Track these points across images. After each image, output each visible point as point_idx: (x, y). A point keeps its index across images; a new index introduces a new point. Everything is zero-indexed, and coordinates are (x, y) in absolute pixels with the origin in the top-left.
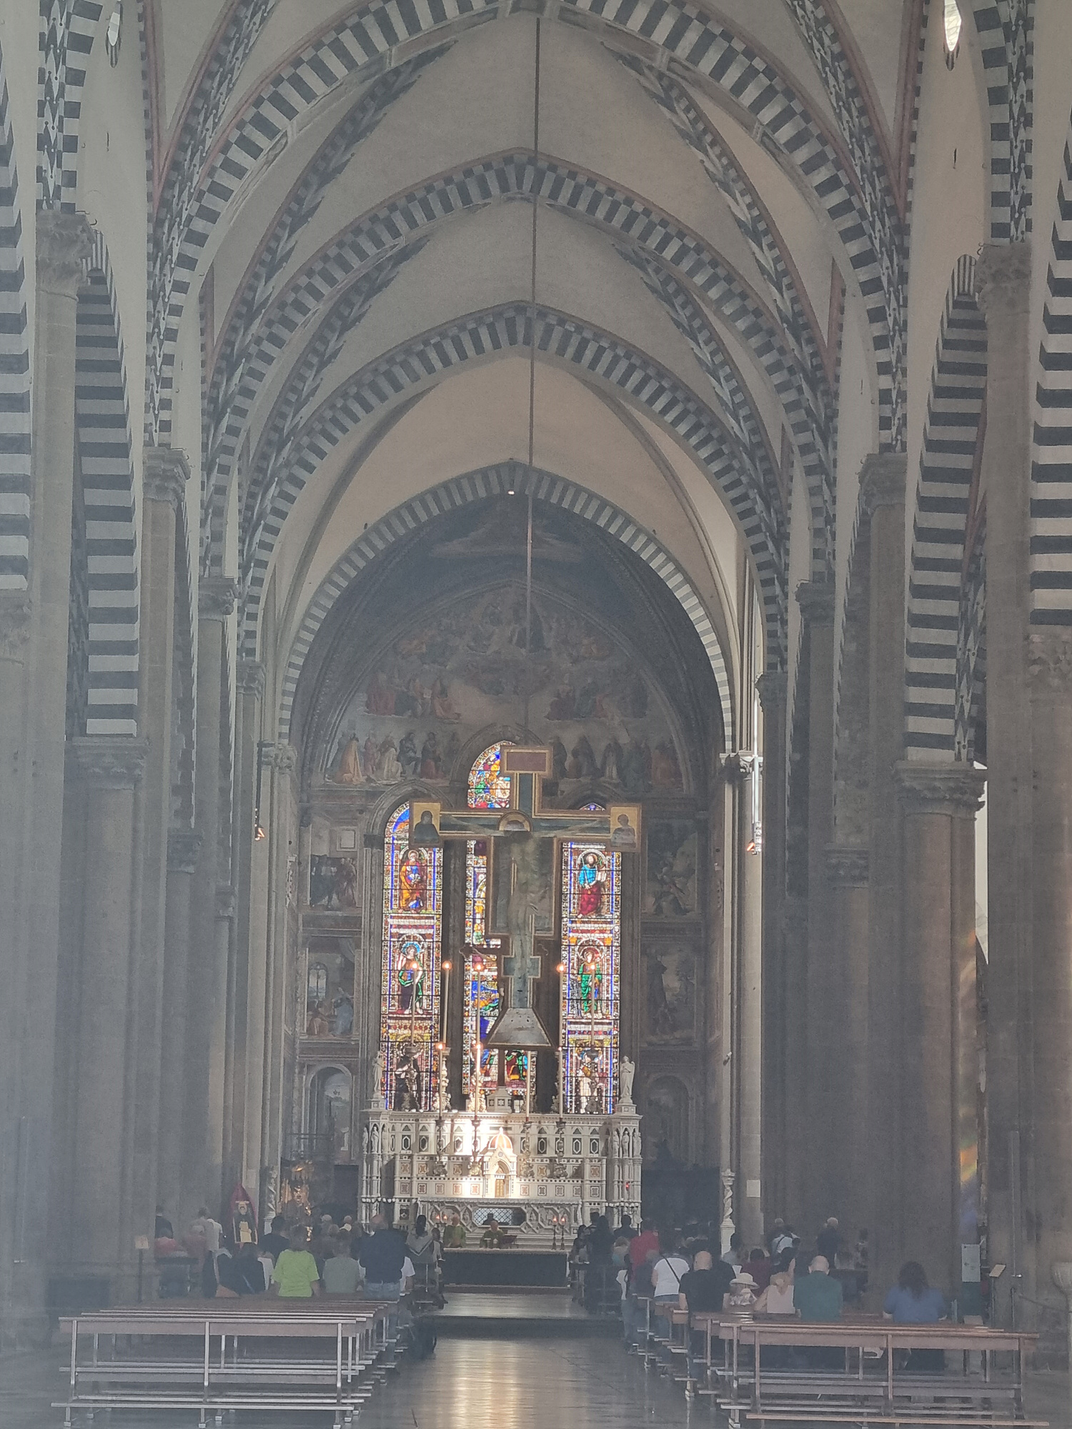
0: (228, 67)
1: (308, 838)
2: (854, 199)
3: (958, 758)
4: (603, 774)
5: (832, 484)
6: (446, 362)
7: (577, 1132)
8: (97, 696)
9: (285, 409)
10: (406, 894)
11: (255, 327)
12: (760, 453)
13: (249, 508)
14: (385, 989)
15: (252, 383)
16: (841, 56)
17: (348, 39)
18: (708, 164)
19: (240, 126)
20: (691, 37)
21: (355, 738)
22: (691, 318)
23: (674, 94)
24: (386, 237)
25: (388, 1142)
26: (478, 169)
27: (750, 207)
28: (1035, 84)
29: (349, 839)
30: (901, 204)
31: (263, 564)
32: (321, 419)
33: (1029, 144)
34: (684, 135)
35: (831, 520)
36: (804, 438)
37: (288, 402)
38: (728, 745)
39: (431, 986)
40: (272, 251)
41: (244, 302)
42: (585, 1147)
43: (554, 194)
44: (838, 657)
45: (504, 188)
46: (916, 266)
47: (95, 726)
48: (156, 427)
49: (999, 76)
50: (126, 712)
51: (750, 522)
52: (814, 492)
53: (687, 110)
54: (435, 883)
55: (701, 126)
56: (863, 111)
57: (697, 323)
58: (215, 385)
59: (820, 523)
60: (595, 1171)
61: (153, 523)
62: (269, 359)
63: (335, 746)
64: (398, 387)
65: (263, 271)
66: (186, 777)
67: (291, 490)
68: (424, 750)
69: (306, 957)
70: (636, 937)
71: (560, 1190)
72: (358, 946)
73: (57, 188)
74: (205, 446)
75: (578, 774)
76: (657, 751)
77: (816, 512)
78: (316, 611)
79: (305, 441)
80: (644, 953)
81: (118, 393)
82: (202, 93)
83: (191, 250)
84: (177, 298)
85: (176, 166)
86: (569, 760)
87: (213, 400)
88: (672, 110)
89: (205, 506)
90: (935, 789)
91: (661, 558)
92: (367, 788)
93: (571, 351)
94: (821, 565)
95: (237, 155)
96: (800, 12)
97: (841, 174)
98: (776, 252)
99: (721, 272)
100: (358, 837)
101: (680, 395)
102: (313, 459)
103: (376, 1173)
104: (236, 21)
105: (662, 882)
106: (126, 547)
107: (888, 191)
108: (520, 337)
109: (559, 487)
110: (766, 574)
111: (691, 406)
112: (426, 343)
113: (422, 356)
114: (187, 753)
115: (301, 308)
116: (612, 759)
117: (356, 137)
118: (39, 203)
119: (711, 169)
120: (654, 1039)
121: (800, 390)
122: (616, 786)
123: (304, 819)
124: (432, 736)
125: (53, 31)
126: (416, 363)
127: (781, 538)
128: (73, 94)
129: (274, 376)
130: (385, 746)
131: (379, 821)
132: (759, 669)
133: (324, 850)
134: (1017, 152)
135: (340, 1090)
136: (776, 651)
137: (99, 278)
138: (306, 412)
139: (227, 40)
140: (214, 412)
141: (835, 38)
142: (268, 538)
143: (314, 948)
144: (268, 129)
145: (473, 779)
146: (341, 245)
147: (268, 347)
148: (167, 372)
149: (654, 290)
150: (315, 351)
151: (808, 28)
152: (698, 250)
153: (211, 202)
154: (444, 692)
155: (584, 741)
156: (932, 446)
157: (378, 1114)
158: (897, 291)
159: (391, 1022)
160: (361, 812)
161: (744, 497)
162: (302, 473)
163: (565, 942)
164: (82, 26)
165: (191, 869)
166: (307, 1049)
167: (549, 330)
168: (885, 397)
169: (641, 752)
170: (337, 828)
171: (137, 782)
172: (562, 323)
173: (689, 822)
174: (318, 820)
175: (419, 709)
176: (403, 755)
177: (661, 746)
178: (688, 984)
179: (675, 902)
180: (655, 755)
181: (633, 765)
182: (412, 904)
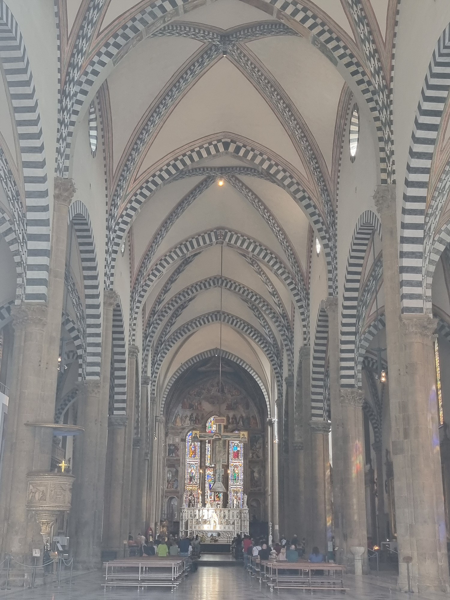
0: (149, 257)
1: (167, 440)
2: (296, 287)
3: (324, 420)
4: (239, 423)
5: (293, 353)
6: (201, 324)
7: (233, 513)
8: (116, 405)
9: (162, 336)
10: (191, 453)
11: (155, 317)
12: (275, 346)
13: (154, 359)
14: (186, 477)
15: (155, 330)
16: (293, 254)
17: (178, 250)
18: (262, 278)
19: (152, 270)
20: (258, 250)
21: (179, 415)
22: (259, 314)
23: (254, 263)
24: (186, 296)
25: (186, 516)
26: (208, 280)
27: (272, 288)
28: (338, 261)
29: (177, 440)
30: (307, 288)
31: (157, 373)
32: (171, 338)
33: (337, 274)
34: (257, 272)
35: (292, 362)
36: (286, 342)
37: (163, 334)
38: (269, 416)
39: (197, 476)
40: (160, 299)
41: (153, 311)
42: (235, 517)
43: (226, 286)
44: (295, 395)
45: (214, 284)
46: (311, 302)
47: (115, 412)
48: (131, 340)
49: (329, 259)
50: (123, 409)
51: (273, 362)
52: (289, 355)
53: (257, 266)
54: (198, 450)
55: (260, 270)
56: (298, 267)
57: (260, 315)
58: (146, 330)
59: (290, 363)
60: (237, 523)
61: (130, 364)
62: (158, 324)
63: (174, 417)
64: (189, 331)
65: (157, 304)
66: (138, 425)
67: (164, 355)
68: (196, 418)
69: (167, 469)
70: (247, 464)
71: (229, 528)
72: (180, 466)
73: (109, 285)
74: (143, 345)
75: (233, 424)
77: (289, 360)
78: (169, 384)
79: (167, 343)
80: (249, 467)
81: (122, 333)
82: (143, 263)
83: (140, 299)
84: (137, 310)
85: (137, 279)
86: (231, 420)
87: (145, 334)
88: (254, 266)
89: (143, 359)
90: (318, 427)
91: (252, 371)
92: (182, 427)
93: (230, 322)
94: (290, 373)
95: (152, 277)
96: (283, 244)
97: (293, 281)
98: (278, 299)
99: (266, 303)
100: (180, 439)
101: (256, 332)
102: (169, 348)
103: (183, 523)
104: (152, 246)
105: (253, 450)
106: (124, 369)
107: (304, 285)
108: (218, 319)
109: (228, 354)
110: (278, 375)
111: (259, 335)
112: (196, 320)
113: (195, 323)
114: (138, 419)
115: (167, 312)
116: (241, 420)
117: (180, 273)
118: (104, 289)
119: (263, 280)
120: (252, 489)
121: (285, 331)
122: (242, 427)
123: (166, 435)
124: (197, 414)
125: (109, 249)
126: (194, 325)
127: (281, 366)
128: (113, 263)
129: (160, 328)
130: (186, 417)
131: (185, 435)
132: (276, 398)
133: (171, 443)
134: (334, 276)
135: (175, 503)
136: (280, 394)
137: (118, 306)
138: (167, 336)
139: (149, 251)
140: (145, 337)
141: (291, 250)
142: (158, 367)
143: (169, 467)
144: (159, 271)
145: (207, 425)
146: (176, 297)
147: (158, 321)
148: (134, 327)
149: (250, 308)
150: (170, 322)
151: (285, 248)
152: (260, 298)
153: (145, 288)
154: (200, 404)
155: (234, 415)
156: (316, 344)
157: (184, 509)
158: (307, 308)
159: (187, 485)
160: (180, 433)
161: (272, 357)
162: (167, 351)
163: (230, 465)
164: (115, 248)
165: (139, 448)
166: (167, 492)
167: (225, 317)
168: (305, 333)
169: (248, 418)
170: (175, 437)
171: (126, 426)
172: (228, 315)
173: (260, 435)
174: (170, 435)
175: (194, 408)
176: (191, 419)
177: (252, 417)
178: (260, 475)
179: (257, 455)
180: (251, 419)
181: (246, 421)
182: (193, 456)
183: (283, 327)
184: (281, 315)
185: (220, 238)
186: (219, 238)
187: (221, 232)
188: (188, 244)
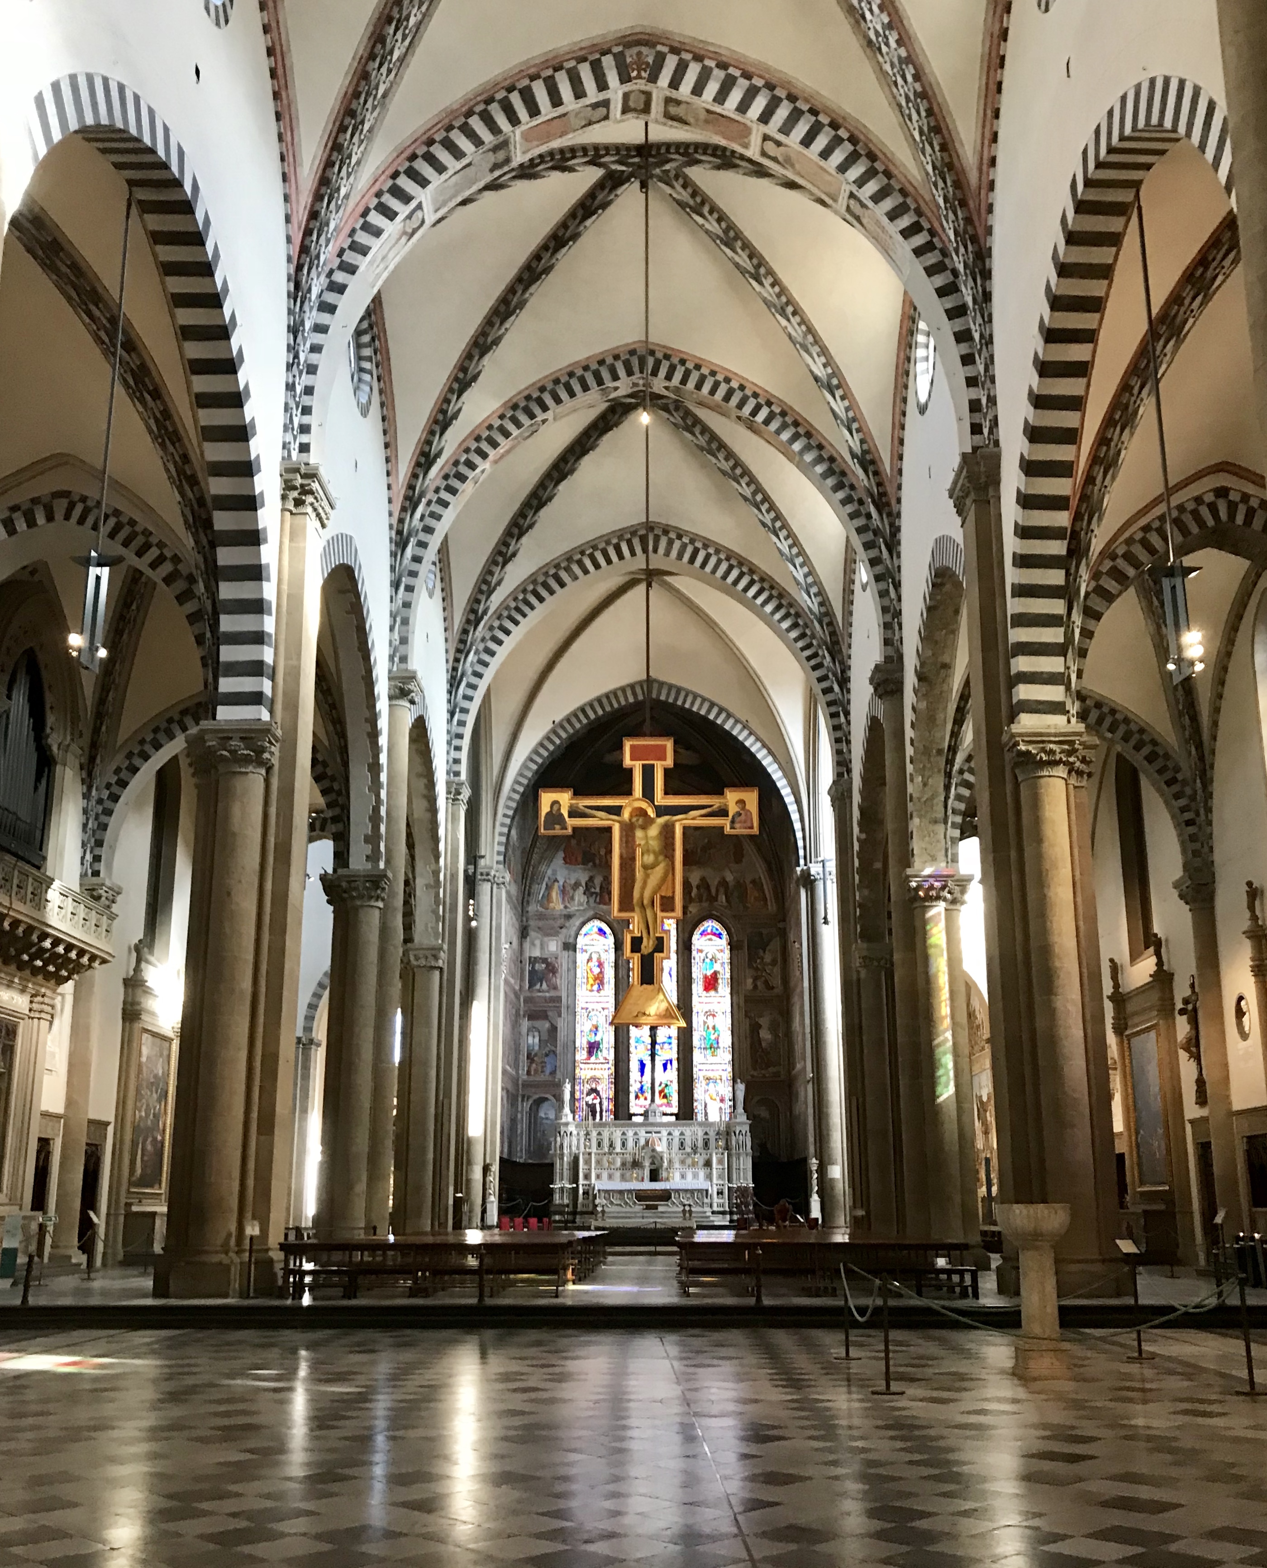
1: (527, 945)
7: (706, 1134)
8: (227, 685)
10: (591, 981)
11: (431, 477)
12: (827, 620)
14: (578, 1044)
15: (432, 522)
16: (923, 94)
17: (476, 123)
19: (379, 194)
20: (782, 113)
21: (556, 880)
25: (574, 1144)
26: (609, 360)
32: (507, 607)
38: (802, 862)
40: (444, 412)
41: (423, 454)
46: (998, 282)
48: (294, 447)
51: (819, 673)
52: (882, 595)
54: (609, 974)
58: (401, 521)
60: (720, 1162)
62: (446, 505)
63: (544, 887)
65: (437, 429)
67: (486, 657)
68: (601, 887)
69: (525, 1024)
70: (741, 1004)
72: (560, 1016)
83: (331, 297)
84: (319, 338)
87: (399, 532)
89: (393, 616)
92: (565, 912)
94: (891, 651)
97: (923, 221)
98: (847, 402)
100: (559, 943)
102: (503, 636)
103: (566, 1166)
105: (757, 969)
108: (650, 547)
116: (722, 890)
121: (869, 516)
127: (844, 682)
130: (577, 885)
131: (573, 933)
135: (548, 1112)
136: (842, 763)
138: (495, 600)
139: (357, 92)
140: (400, 542)
143: (531, 1017)
144: (405, 197)
146: (502, 417)
147: (444, 495)
148: (306, 400)
153: (351, 257)
155: (703, 879)
157: (567, 1124)
158: (981, 313)
160: (561, 928)
161: (815, 655)
162: (494, 647)
163: (695, 1010)
166: (526, 1085)
168: (975, 406)
169: (740, 885)
170: (546, 939)
171: (269, 770)
172: (680, 537)
173: (772, 931)
174: (532, 934)
175: (597, 861)
176: (587, 892)
177: (753, 882)
178: (776, 1036)
179: (766, 982)
180: (750, 886)
181: (736, 894)
182: (596, 987)
183: (861, 502)
184: (853, 455)
185: (639, 77)
186: (634, 74)
187: (639, 54)
188: (515, 99)
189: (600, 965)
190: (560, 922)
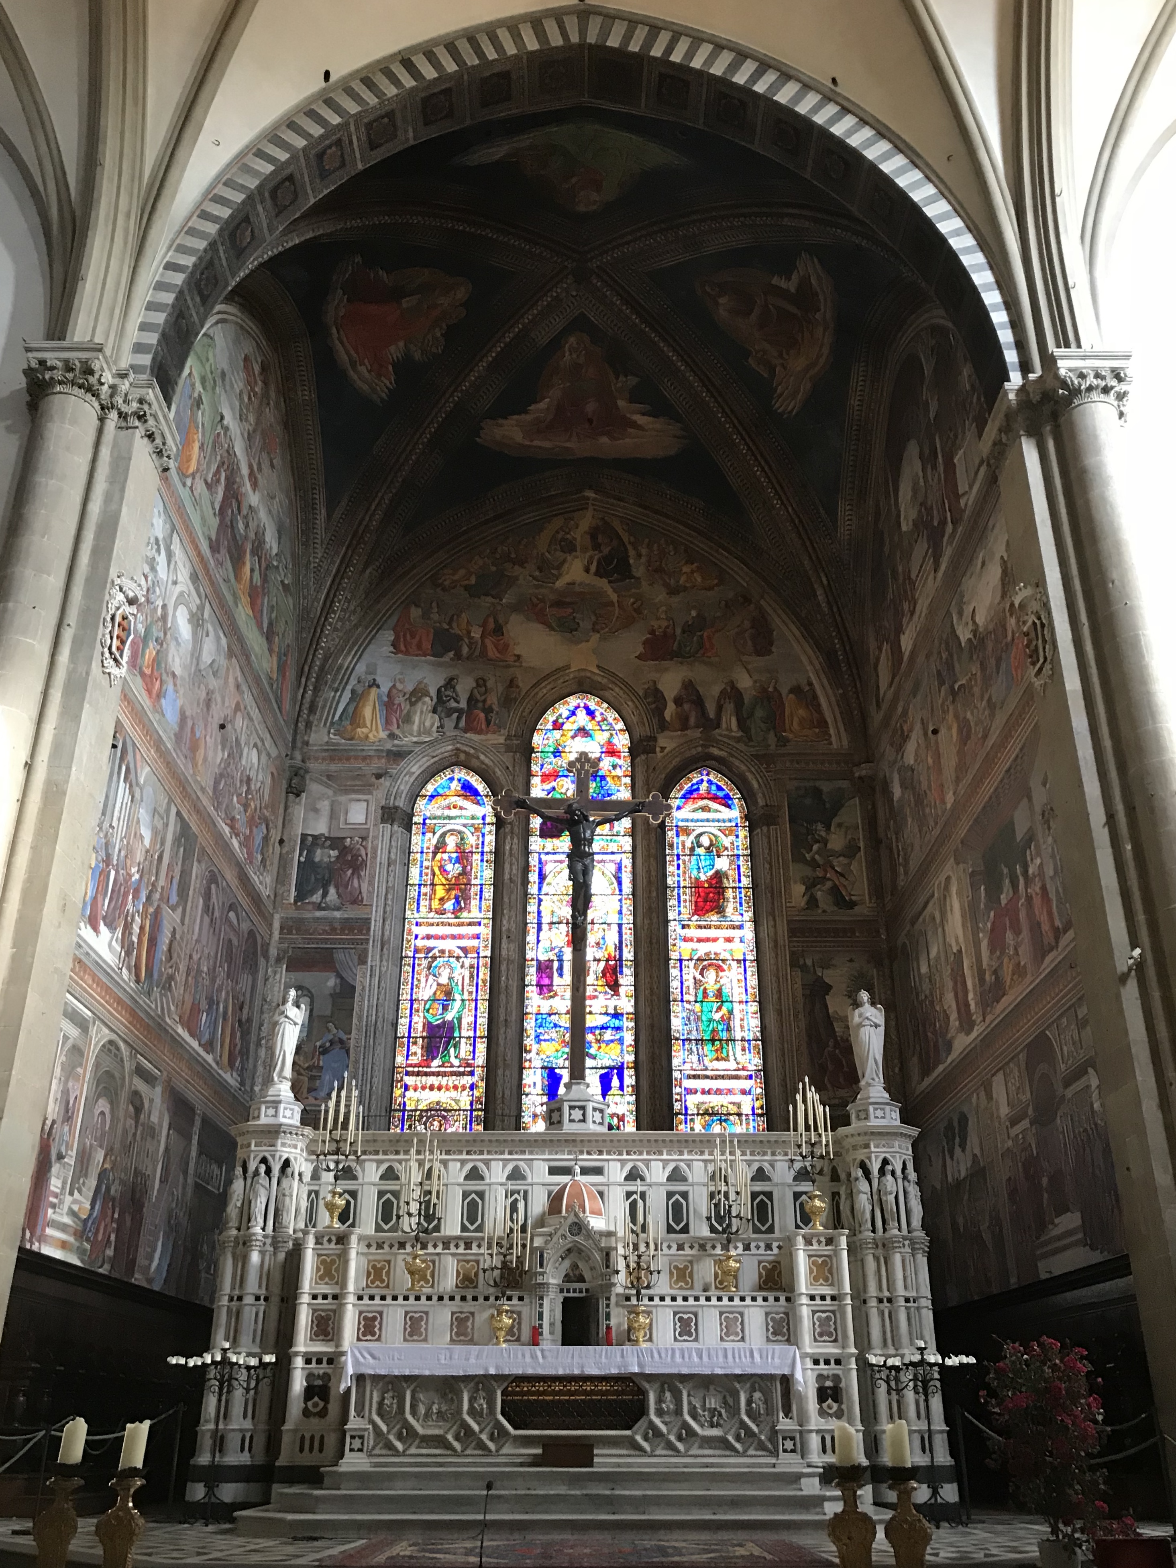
1: (299, 810)
4: (718, 726)
21: (374, 684)
29: (359, 813)
39: (473, 1023)
54: (482, 877)
60: (822, 1271)
63: (347, 695)
68: (471, 700)
70: (781, 942)
75: (684, 727)
76: (791, 696)
80: (794, 964)
86: (670, 711)
91: (848, 121)
92: (389, 746)
100: (372, 808)
122: (738, 740)
123: (293, 785)
124: (481, 683)
130: (417, 695)
131: (406, 790)
133: (321, 827)
145: (537, 739)
154: (498, 631)
157: (274, 1132)
159: (410, 1080)
160: (378, 776)
163: (674, 956)
170: (343, 799)
173: (845, 784)
174: (314, 788)
175: (465, 650)
176: (441, 705)
177: (797, 690)
179: (835, 891)
180: (789, 700)
181: (759, 713)
182: (449, 905)
189: (463, 856)
190: (378, 764)
